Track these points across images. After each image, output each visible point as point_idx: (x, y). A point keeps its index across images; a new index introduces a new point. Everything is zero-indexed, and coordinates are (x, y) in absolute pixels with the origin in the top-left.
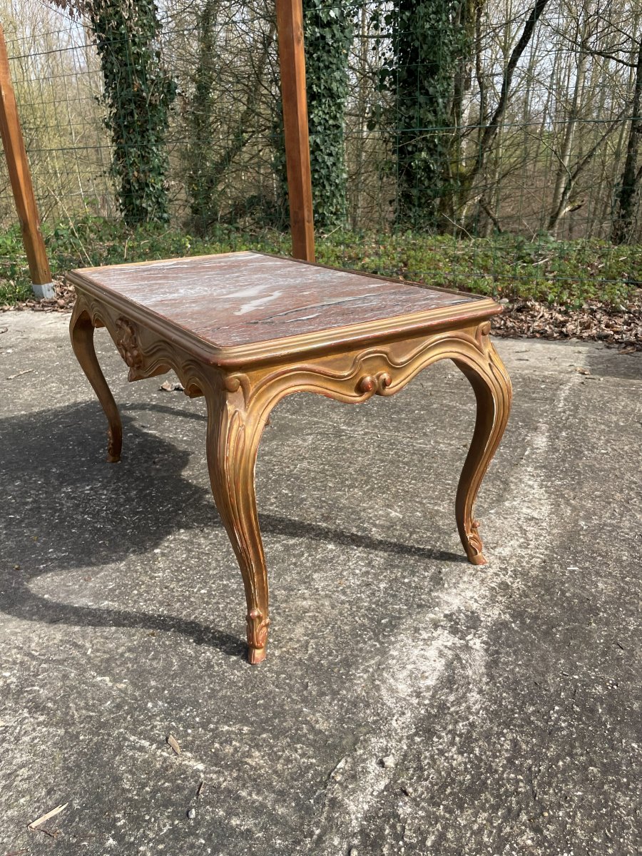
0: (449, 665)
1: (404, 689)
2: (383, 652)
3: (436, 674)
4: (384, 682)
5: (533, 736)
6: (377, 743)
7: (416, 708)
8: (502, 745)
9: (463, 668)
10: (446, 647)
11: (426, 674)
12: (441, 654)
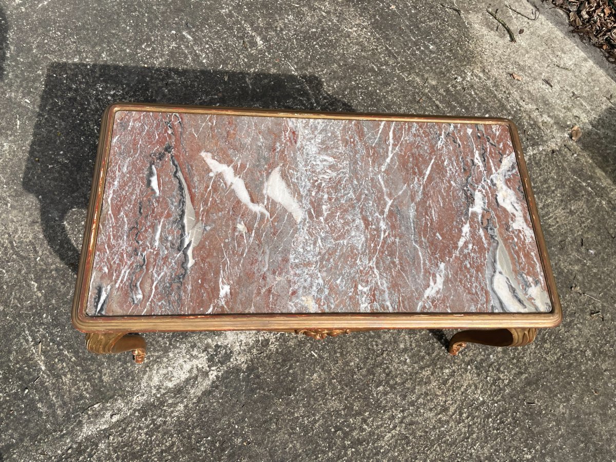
0: (187, 381)
1: (156, 381)
2: (166, 350)
3: (178, 381)
4: (151, 370)
5: (184, 445)
6: (120, 404)
7: (151, 396)
8: (166, 442)
9: (192, 386)
10: (197, 367)
11: (173, 379)
12: (190, 371)
